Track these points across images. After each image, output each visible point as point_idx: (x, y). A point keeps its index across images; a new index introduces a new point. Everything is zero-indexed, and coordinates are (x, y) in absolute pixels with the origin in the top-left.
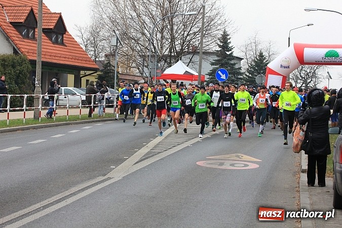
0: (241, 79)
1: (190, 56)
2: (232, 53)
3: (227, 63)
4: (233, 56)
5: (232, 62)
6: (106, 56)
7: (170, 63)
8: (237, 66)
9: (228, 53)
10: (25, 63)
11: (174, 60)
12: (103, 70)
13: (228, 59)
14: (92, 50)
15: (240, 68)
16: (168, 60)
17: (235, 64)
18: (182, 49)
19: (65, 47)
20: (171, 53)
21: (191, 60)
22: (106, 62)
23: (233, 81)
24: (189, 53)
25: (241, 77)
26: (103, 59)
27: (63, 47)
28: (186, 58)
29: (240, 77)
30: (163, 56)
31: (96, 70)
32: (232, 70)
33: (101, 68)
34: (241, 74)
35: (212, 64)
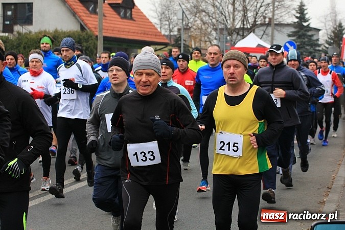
0: (319, 50)
1: (264, 28)
2: (309, 24)
3: (304, 35)
4: (310, 27)
5: (310, 33)
6: (179, 30)
7: (243, 35)
8: (315, 38)
9: (305, 24)
10: (92, 40)
11: (247, 33)
12: (173, 45)
13: (306, 31)
14: (166, 24)
15: (318, 40)
16: (241, 33)
17: (312, 36)
18: (255, 21)
19: (134, 22)
20: (244, 25)
21: (264, 32)
22: (178, 36)
23: (311, 53)
24: (262, 25)
25: (320, 49)
26: (176, 33)
27: (131, 21)
28: (259, 31)
29: (317, 48)
30: (236, 29)
31: (166, 45)
32: (310, 42)
33: (173, 43)
34: (319, 45)
35: (289, 36)
